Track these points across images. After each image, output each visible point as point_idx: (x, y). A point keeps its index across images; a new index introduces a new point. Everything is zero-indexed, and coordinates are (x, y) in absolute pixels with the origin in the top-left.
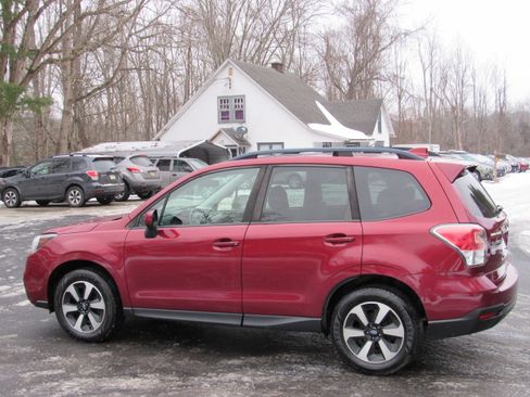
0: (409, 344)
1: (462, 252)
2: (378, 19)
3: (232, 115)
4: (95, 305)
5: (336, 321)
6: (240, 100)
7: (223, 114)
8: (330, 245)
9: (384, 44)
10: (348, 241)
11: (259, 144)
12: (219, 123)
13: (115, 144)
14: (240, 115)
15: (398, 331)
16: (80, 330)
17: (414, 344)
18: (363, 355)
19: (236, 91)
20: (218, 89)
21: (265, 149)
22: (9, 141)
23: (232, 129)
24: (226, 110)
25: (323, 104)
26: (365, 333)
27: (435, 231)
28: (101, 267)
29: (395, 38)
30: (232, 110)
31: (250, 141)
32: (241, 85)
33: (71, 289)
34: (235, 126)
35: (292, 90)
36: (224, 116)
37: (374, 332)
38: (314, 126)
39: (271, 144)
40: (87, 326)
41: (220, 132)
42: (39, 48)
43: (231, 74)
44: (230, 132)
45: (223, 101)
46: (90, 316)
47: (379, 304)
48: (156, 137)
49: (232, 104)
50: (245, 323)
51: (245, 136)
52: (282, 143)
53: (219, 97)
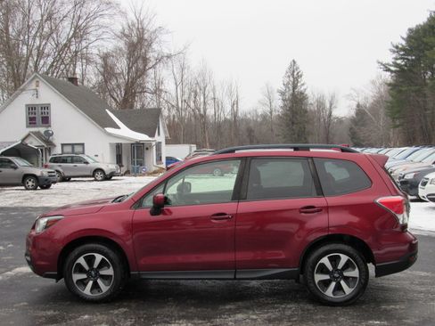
1: (397, 215)
2: (146, 44)
3: (39, 120)
4: (104, 272)
5: (310, 269)
6: (46, 107)
7: (30, 119)
8: (304, 214)
9: (150, 64)
10: (317, 211)
11: (63, 145)
12: (27, 127)
14: (46, 120)
15: (353, 273)
16: (90, 294)
19: (43, 100)
20: (26, 98)
21: (68, 149)
23: (39, 132)
24: (33, 116)
25: (112, 112)
27: (378, 202)
28: (111, 240)
29: (159, 60)
30: (38, 116)
31: (55, 142)
33: (81, 261)
34: (42, 130)
36: (32, 121)
37: (336, 275)
38: (109, 130)
39: (73, 145)
40: (95, 291)
41: (28, 135)
43: (37, 86)
44: (38, 134)
45: (31, 109)
46: (99, 281)
47: (340, 255)
49: (39, 111)
50: (238, 276)
51: (51, 138)
52: (83, 144)
53: (27, 105)
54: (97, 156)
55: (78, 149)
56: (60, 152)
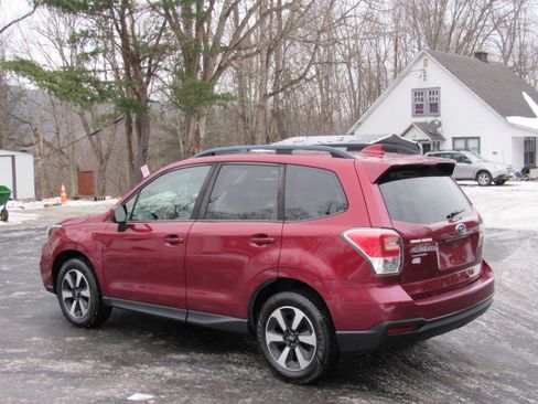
0: (320, 354)
1: (370, 259)
3: (426, 108)
5: (259, 323)
6: (435, 92)
7: (417, 106)
8: (255, 245)
10: (269, 242)
11: (454, 139)
12: (413, 116)
13: (304, 138)
14: (434, 108)
15: (310, 339)
17: (324, 355)
18: (281, 360)
19: (430, 84)
20: (413, 81)
22: (202, 134)
23: (425, 123)
24: (420, 102)
25: (530, 95)
26: (285, 338)
27: (345, 235)
30: (426, 103)
31: (444, 135)
32: (437, 77)
34: (429, 119)
35: (496, 81)
36: (418, 110)
37: (291, 338)
38: (513, 119)
39: (466, 139)
41: (411, 127)
42: (227, 45)
43: (425, 66)
44: (423, 126)
45: (418, 93)
47: (295, 309)
48: (350, 131)
49: (427, 97)
50: (189, 319)
51: (439, 130)
52: (478, 138)
53: (413, 90)
54: (495, 153)
55: (472, 144)
56: (451, 148)
